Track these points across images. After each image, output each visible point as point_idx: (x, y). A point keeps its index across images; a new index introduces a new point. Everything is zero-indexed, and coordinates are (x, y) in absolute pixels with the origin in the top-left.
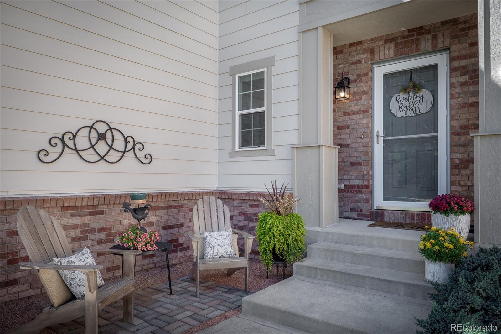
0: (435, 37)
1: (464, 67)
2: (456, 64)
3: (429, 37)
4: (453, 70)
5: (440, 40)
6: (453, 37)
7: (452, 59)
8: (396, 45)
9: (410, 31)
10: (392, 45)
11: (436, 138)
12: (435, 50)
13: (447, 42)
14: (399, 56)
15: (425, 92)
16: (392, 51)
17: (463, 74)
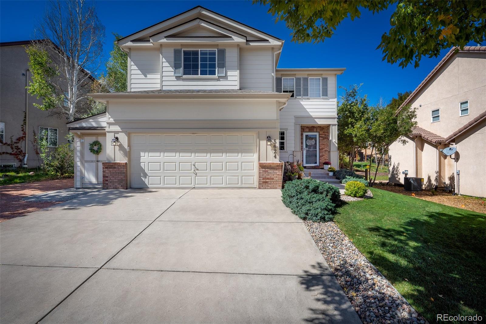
0: (317, 129)
1: (322, 136)
2: (320, 135)
3: (316, 129)
4: (319, 137)
5: (318, 130)
6: (320, 130)
7: (319, 135)
8: (309, 129)
9: (312, 127)
10: (308, 129)
11: (316, 150)
12: (317, 132)
13: (319, 131)
14: (309, 131)
15: (314, 140)
16: (308, 130)
17: (322, 138)
